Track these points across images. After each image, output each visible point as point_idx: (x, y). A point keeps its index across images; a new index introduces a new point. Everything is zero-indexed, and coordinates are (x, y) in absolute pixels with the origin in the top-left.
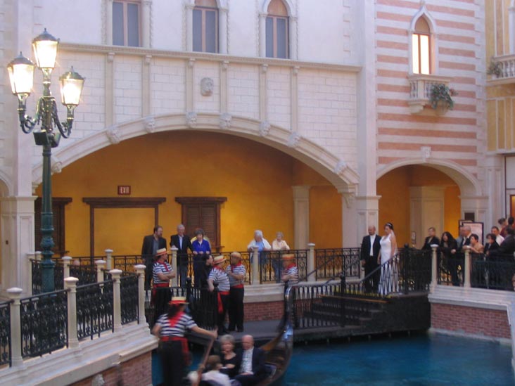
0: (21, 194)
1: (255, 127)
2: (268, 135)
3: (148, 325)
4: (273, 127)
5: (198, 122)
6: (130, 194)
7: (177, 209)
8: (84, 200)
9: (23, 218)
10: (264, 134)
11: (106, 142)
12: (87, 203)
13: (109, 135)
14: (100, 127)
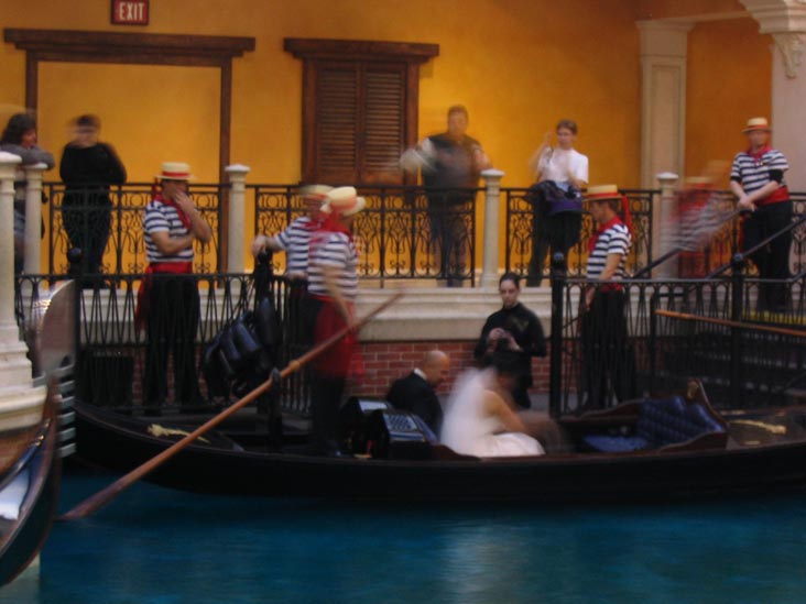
6: (145, 23)
7: (290, 73)
8: (8, 37)
12: (18, 46)
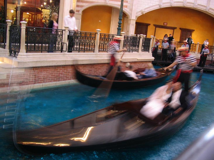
0: (132, 18)
1: (205, 8)
2: (208, 11)
3: (152, 54)
4: (210, 9)
5: (187, 5)
6: (167, 25)
7: (180, 31)
8: (154, 25)
9: (132, 25)
10: (207, 10)
11: (158, 7)
13: (160, 6)
14: (158, 3)
